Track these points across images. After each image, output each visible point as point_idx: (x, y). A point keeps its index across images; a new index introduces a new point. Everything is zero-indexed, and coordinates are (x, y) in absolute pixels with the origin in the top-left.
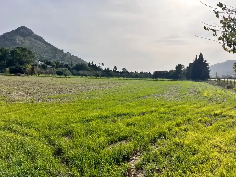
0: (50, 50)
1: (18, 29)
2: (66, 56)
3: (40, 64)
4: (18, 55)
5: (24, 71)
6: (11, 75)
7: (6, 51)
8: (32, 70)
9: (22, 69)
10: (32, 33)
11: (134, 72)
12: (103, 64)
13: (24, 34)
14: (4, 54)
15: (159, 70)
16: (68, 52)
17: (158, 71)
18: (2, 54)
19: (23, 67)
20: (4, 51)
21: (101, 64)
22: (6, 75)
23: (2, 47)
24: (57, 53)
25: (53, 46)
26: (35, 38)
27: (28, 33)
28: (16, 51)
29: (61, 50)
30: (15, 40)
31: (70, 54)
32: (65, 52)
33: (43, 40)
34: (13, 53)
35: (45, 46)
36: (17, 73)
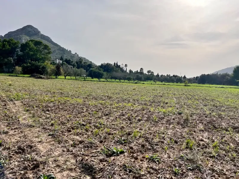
0: (58, 50)
1: (24, 28)
2: (74, 57)
3: (58, 62)
4: (31, 50)
5: (43, 70)
6: (24, 76)
7: (16, 43)
8: (57, 69)
9: (40, 68)
10: (39, 32)
11: (166, 75)
12: (126, 66)
13: (31, 33)
14: (12, 48)
15: (208, 74)
16: (76, 53)
17: (206, 74)
18: (10, 48)
19: (41, 65)
20: (13, 43)
21: (124, 65)
22: (17, 76)
23: (10, 38)
24: (64, 54)
25: (60, 46)
26: (41, 38)
27: (34, 33)
28: (29, 44)
29: (69, 50)
30: (20, 39)
31: (78, 55)
32: (73, 53)
33: (50, 40)
34: (24, 47)
35: (52, 46)
36: (34, 73)
